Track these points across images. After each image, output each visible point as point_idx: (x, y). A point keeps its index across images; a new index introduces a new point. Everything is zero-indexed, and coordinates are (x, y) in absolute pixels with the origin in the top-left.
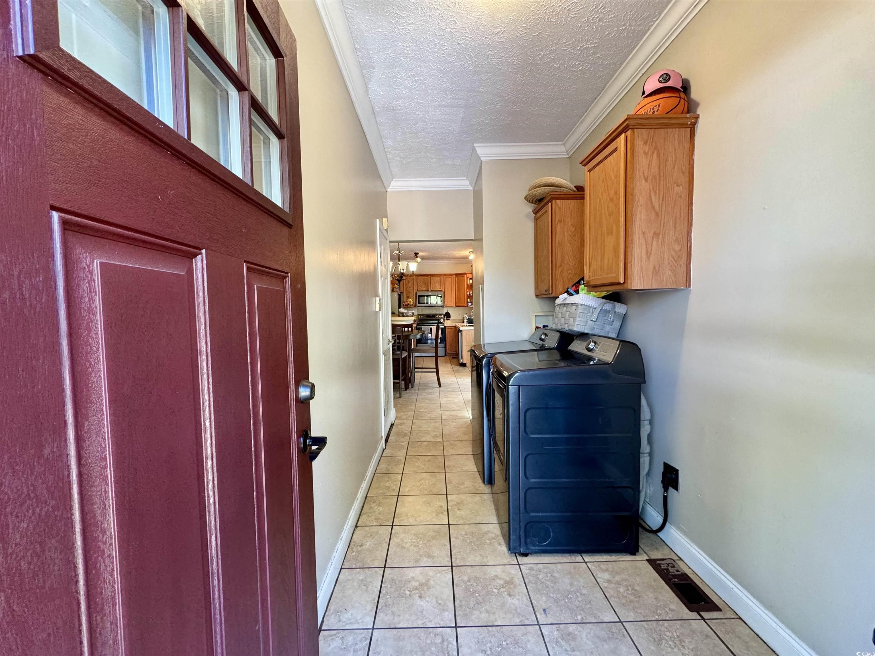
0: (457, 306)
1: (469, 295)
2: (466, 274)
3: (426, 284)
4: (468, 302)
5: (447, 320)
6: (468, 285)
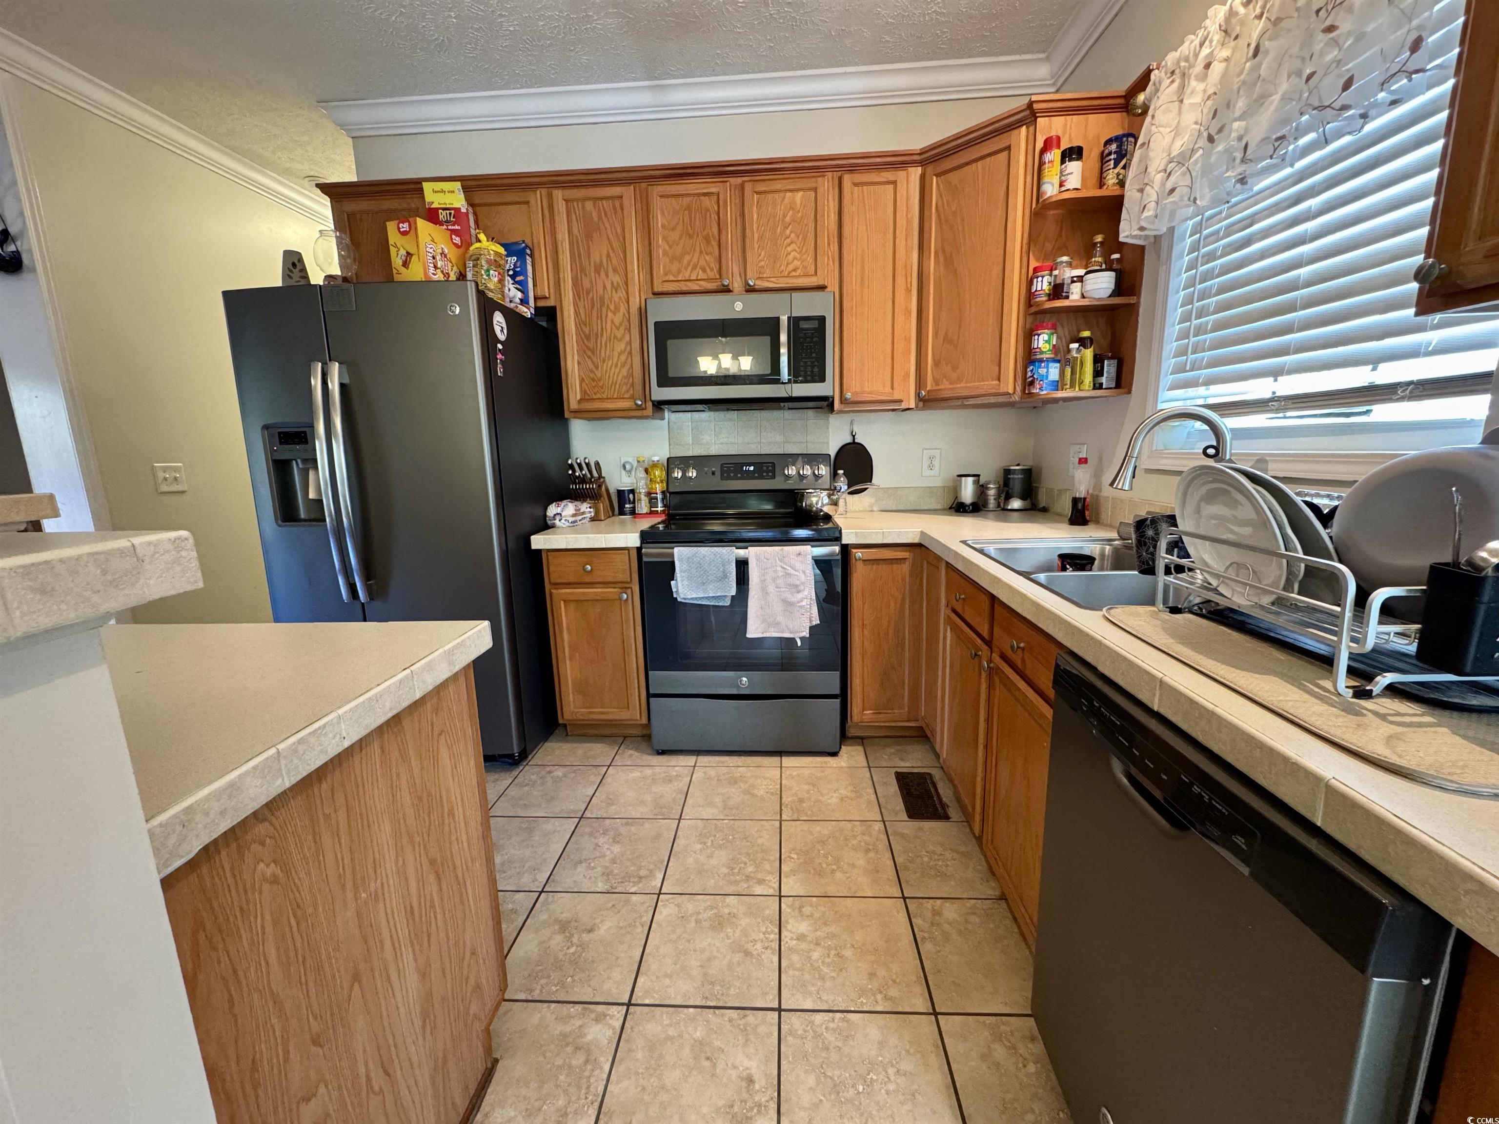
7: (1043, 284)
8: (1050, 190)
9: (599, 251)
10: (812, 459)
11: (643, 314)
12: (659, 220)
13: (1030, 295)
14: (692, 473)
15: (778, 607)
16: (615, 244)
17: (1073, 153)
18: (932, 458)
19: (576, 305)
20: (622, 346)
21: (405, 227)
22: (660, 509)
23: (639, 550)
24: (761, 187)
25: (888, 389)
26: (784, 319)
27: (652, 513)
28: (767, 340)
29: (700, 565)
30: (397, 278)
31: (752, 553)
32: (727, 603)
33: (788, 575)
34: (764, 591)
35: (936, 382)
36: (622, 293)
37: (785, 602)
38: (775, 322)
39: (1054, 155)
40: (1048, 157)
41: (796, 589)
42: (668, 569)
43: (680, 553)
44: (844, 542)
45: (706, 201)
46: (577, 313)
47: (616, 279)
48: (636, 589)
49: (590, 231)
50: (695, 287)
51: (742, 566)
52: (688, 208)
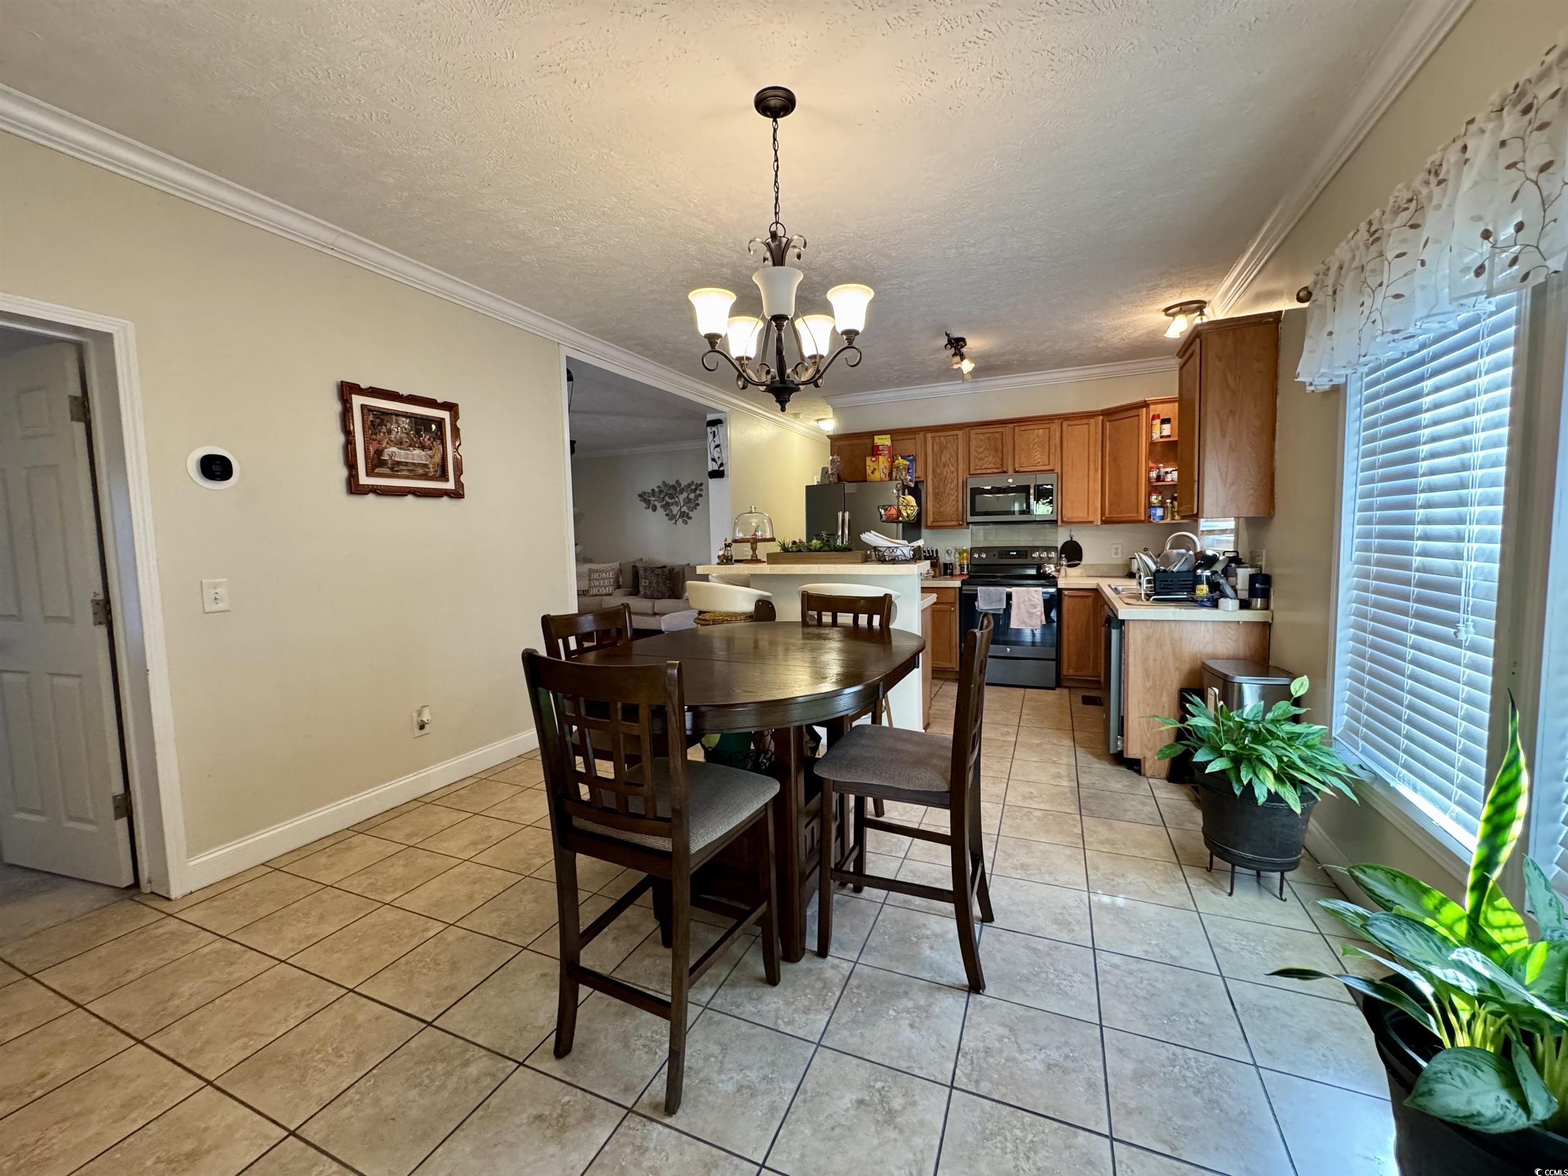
0: (1105, 522)
1: (1159, 478)
2: (1146, 405)
3: (999, 452)
4: (1150, 506)
5: (1069, 566)
6: (1152, 444)
7: (1154, 474)
8: (1156, 436)
9: (945, 457)
10: (1048, 549)
11: (965, 484)
12: (973, 444)
13: (1149, 478)
14: (984, 556)
15: (1025, 615)
16: (954, 455)
17: (1165, 421)
18: (1117, 549)
19: (933, 480)
20: (953, 497)
21: (874, 459)
22: (965, 572)
23: (960, 589)
24: (1023, 428)
25: (1086, 516)
26: (1032, 486)
27: (961, 574)
28: (1024, 494)
29: (989, 594)
30: (868, 478)
31: (1013, 590)
32: (1002, 612)
33: (1031, 600)
34: (1019, 608)
35: (1110, 512)
36: (955, 475)
37: (1028, 612)
38: (1028, 487)
39: (1158, 422)
40: (1154, 422)
41: (1035, 607)
42: (974, 597)
43: (980, 589)
44: (1060, 586)
45: (997, 435)
46: (933, 484)
47: (952, 469)
48: (958, 606)
49: (942, 449)
50: (989, 471)
51: (1009, 596)
52: (989, 439)
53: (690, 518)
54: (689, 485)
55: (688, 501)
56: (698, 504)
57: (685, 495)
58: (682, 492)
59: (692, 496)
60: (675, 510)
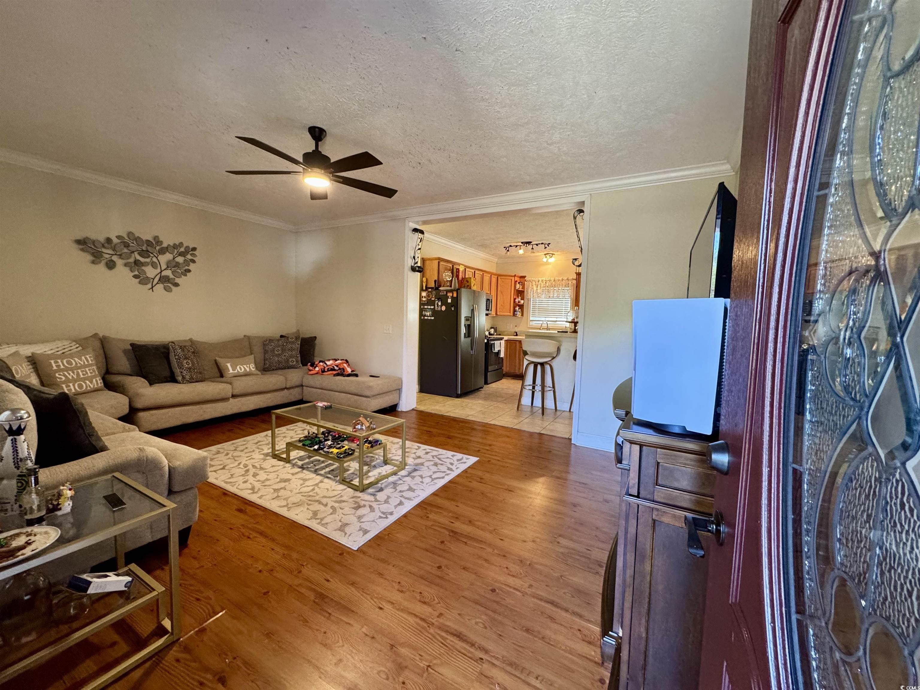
2: (515, 276)
4: (515, 311)
6: (516, 290)
35: (499, 312)
53: (176, 285)
54: (175, 247)
55: (172, 265)
56: (189, 271)
57: (168, 256)
58: (163, 251)
59: (180, 259)
60: (150, 272)
